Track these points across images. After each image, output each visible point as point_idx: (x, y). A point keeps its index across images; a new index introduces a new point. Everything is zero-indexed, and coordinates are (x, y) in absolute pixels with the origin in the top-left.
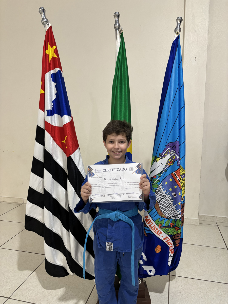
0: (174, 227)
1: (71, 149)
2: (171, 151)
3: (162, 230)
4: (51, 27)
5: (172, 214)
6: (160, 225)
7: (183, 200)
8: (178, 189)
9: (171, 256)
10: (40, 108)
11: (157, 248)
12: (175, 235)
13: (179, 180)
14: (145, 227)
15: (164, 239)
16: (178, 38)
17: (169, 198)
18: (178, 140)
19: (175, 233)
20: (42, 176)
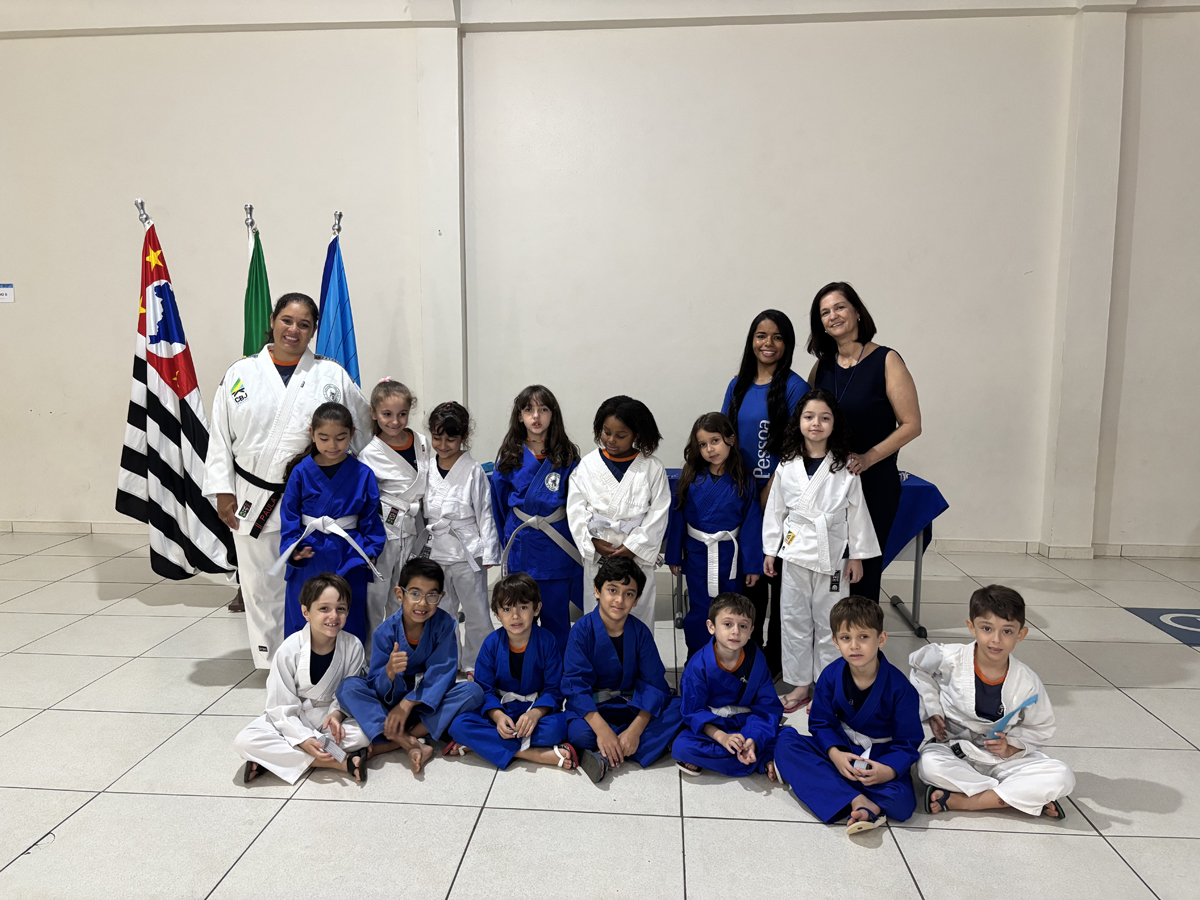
1: (185, 390)
4: (153, 227)
10: (139, 331)
16: (336, 240)
20: (143, 427)
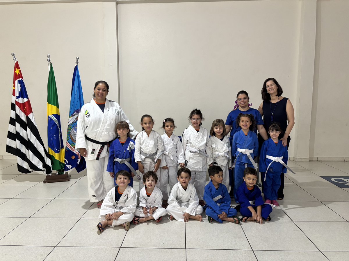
1: (28, 113)
4: (17, 62)
6: (73, 147)
9: (79, 160)
10: (13, 95)
14: (66, 147)
15: (76, 153)
16: (77, 66)
18: (79, 108)
20: (15, 125)
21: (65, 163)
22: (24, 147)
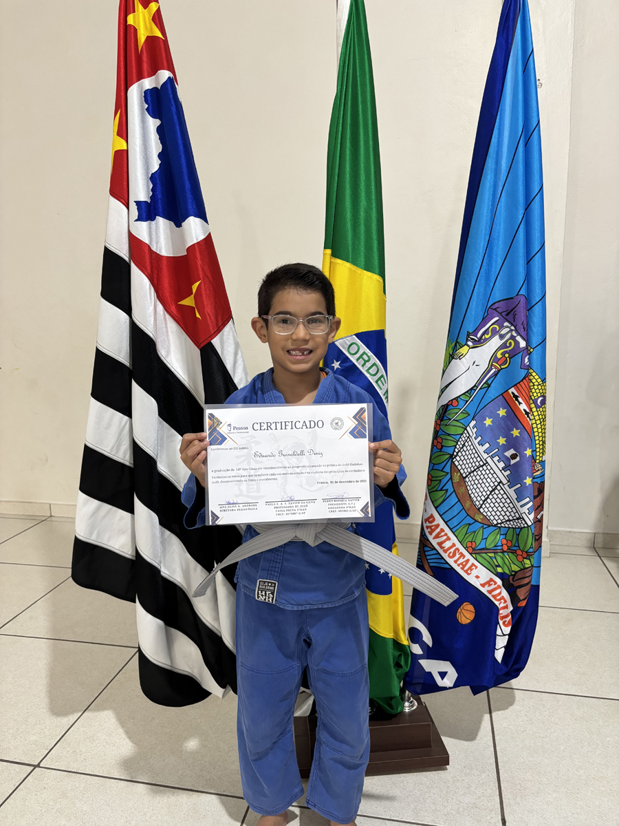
0: (514, 552)
1: (213, 323)
2: (502, 327)
3: (476, 559)
5: (507, 513)
6: (469, 544)
7: (539, 473)
8: (523, 438)
9: (504, 635)
11: (463, 611)
12: (514, 575)
13: (528, 411)
14: (426, 549)
15: (483, 585)
17: (496, 465)
18: (523, 292)
19: (515, 568)
21: (417, 650)
22: (176, 546)
